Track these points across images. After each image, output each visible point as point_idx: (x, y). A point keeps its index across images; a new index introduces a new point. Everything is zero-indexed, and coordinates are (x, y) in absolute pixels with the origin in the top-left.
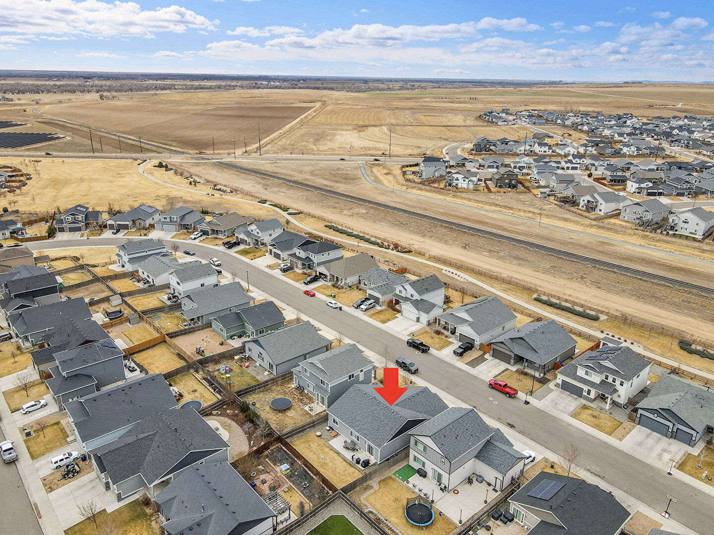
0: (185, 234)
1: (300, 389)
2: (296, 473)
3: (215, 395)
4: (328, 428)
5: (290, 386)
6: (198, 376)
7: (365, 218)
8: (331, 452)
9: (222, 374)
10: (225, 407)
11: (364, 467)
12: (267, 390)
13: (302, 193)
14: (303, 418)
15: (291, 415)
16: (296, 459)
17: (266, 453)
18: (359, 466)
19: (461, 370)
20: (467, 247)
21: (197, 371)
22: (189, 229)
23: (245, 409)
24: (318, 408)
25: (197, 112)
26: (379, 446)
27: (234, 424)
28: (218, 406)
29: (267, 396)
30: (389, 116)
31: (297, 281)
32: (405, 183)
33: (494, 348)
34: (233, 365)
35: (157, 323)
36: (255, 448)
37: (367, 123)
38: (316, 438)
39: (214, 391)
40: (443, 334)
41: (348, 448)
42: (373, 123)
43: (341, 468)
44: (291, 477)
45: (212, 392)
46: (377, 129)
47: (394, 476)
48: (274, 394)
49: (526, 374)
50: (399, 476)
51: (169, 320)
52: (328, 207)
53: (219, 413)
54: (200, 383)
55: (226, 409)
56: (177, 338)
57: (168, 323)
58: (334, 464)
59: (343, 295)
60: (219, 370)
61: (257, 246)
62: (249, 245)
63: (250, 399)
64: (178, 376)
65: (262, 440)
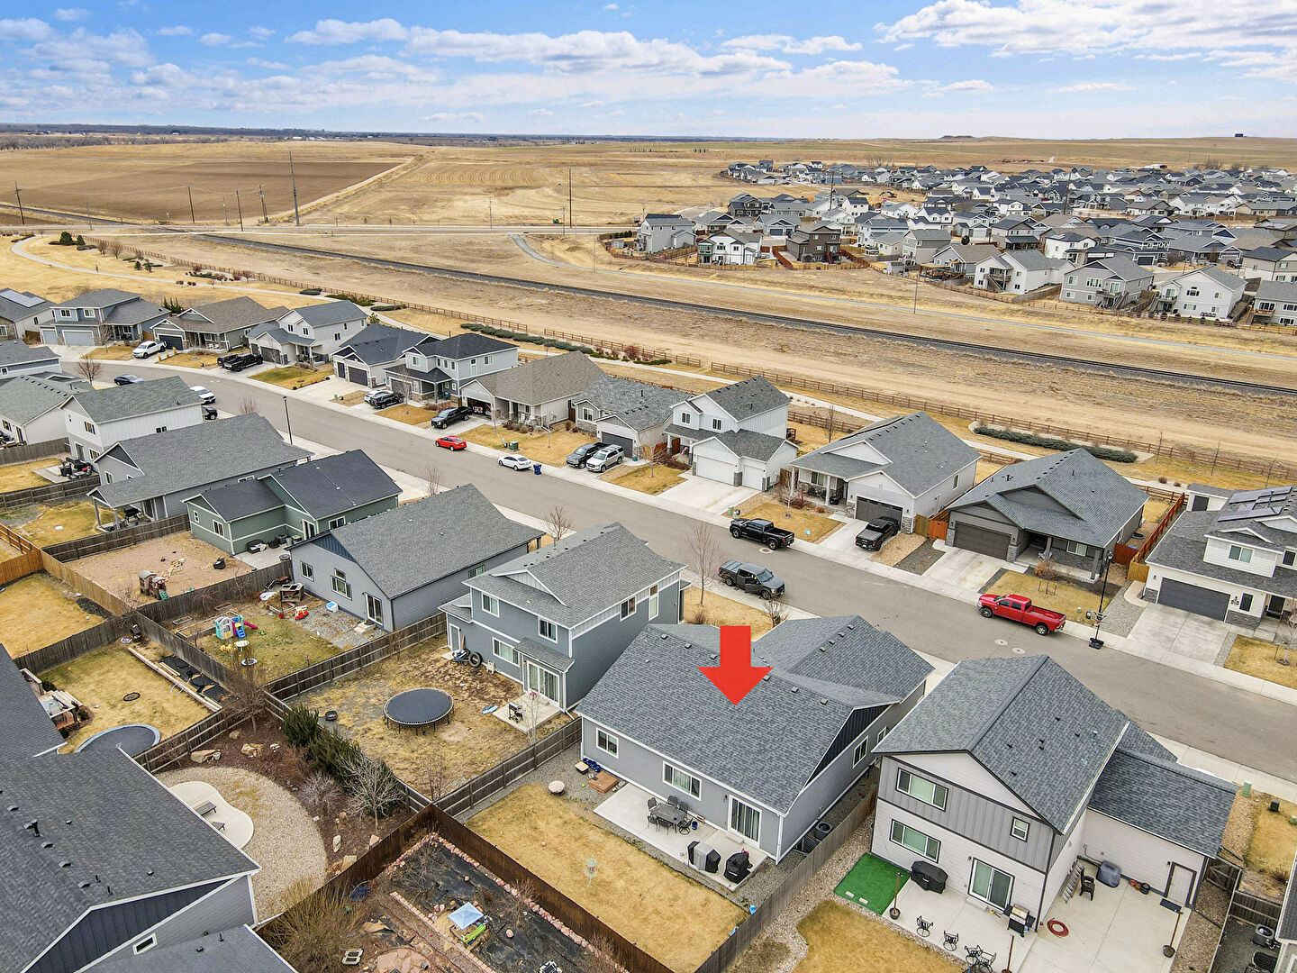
0: (123, 350)
1: (473, 662)
2: (510, 933)
3: (200, 703)
4: (582, 766)
5: (436, 656)
6: (148, 652)
7: (547, 312)
8: (612, 843)
9: (225, 642)
10: (234, 735)
11: (736, 880)
12: (368, 675)
13: (398, 279)
14: (497, 744)
15: (455, 739)
16: (499, 881)
17: (391, 870)
18: (719, 878)
19: (890, 581)
20: (785, 349)
21: (141, 641)
22: (130, 338)
23: (304, 732)
24: (539, 710)
25: (156, 169)
26: (779, 803)
27: (267, 786)
28: (210, 734)
29: (371, 692)
30: (551, 175)
31: (416, 423)
32: (614, 260)
33: (958, 524)
34: (258, 615)
35: (21, 529)
36: (349, 860)
37: (511, 184)
38: (550, 801)
39: (199, 691)
40: (810, 505)
41: (664, 824)
42: (522, 184)
43: (657, 891)
44: (492, 948)
45: (189, 696)
46: (533, 191)
47: (839, 900)
48: (391, 683)
49: (1057, 578)
50: (857, 896)
51: (62, 520)
52: (464, 298)
53: (217, 755)
54: (151, 674)
55: (240, 741)
56: (83, 560)
57: (55, 526)
58: (634, 881)
59: (536, 444)
60: (213, 630)
61: (305, 363)
62: (286, 362)
63: (318, 703)
64: (79, 659)
65: (370, 829)
